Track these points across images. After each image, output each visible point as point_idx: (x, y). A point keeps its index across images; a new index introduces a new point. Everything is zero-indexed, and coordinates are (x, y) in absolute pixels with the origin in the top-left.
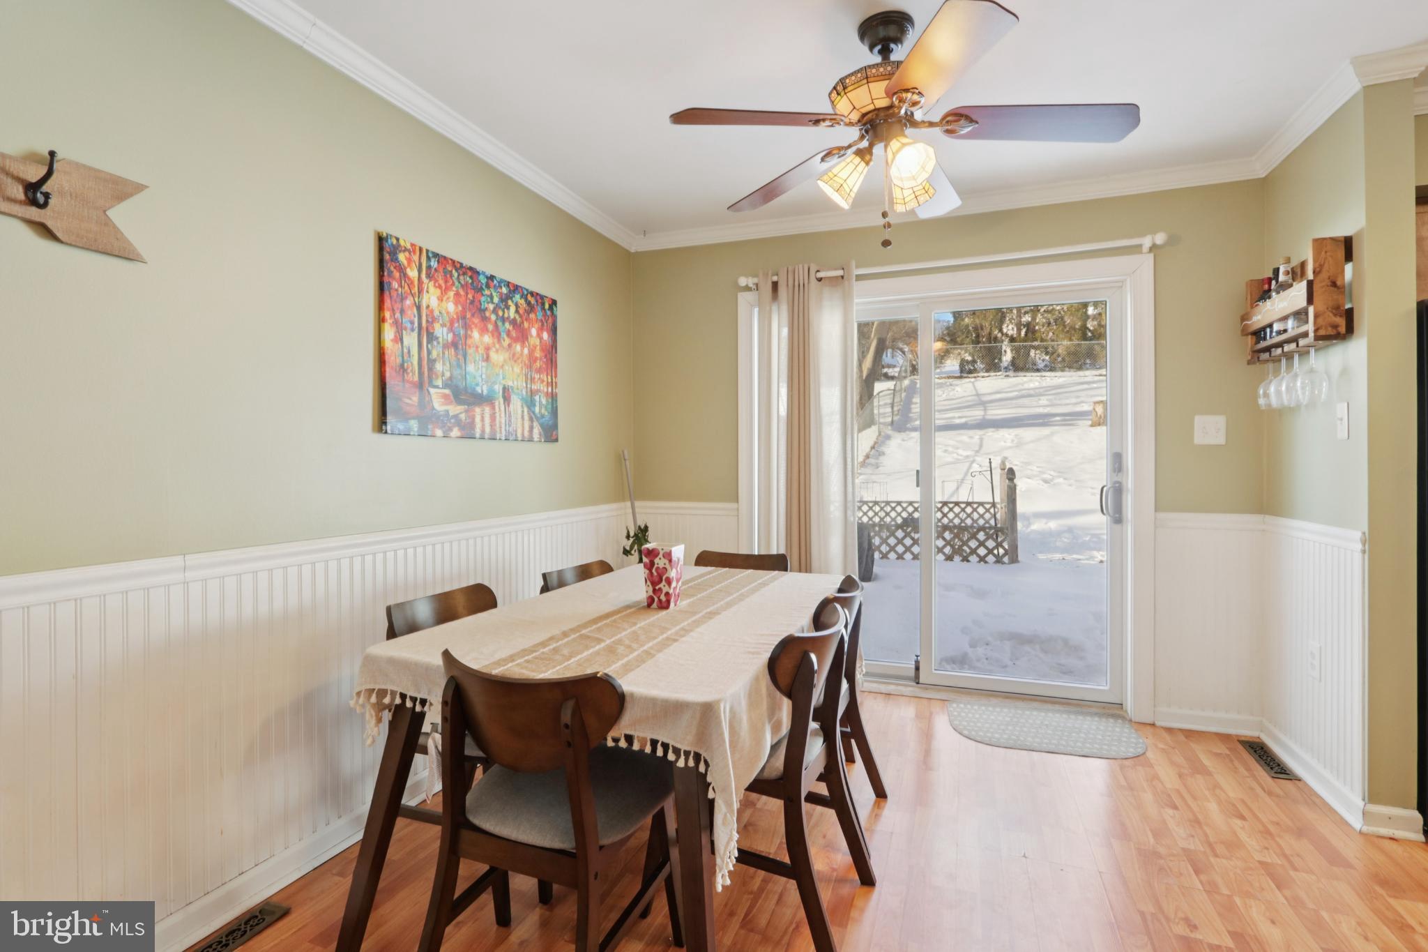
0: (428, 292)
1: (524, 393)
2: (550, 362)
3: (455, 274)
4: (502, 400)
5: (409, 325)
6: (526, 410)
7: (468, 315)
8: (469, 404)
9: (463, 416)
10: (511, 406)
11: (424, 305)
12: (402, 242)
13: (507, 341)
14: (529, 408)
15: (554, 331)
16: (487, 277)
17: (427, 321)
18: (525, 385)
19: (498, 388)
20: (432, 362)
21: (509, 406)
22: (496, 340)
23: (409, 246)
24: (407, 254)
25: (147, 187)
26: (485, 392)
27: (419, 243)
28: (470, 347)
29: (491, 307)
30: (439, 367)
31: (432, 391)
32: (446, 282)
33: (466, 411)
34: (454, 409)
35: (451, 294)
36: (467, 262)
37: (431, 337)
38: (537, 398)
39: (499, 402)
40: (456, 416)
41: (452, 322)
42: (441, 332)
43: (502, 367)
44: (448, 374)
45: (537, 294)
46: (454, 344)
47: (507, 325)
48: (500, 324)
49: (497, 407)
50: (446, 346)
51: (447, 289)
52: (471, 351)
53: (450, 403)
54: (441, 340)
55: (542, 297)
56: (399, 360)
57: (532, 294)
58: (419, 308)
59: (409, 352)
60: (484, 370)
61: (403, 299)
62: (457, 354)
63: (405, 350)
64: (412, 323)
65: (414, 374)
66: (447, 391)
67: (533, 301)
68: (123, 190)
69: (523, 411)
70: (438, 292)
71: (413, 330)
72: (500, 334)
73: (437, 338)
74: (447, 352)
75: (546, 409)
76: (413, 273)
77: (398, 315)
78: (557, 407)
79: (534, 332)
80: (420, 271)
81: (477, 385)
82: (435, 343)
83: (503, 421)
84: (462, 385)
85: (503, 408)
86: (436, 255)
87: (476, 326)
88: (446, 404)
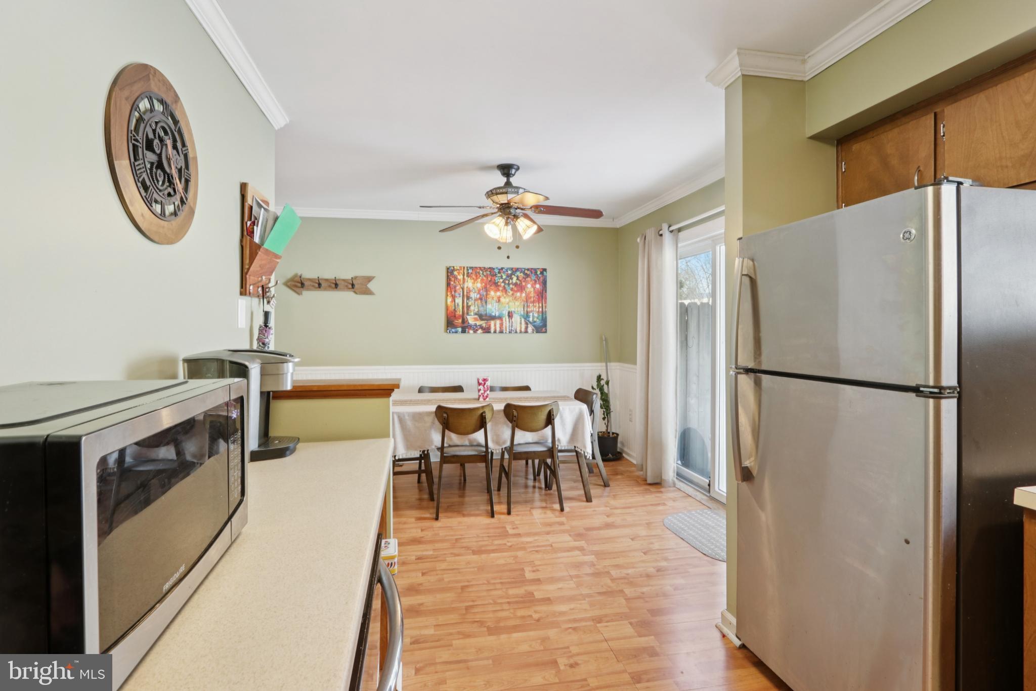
0: (467, 282)
1: (522, 313)
2: (541, 297)
3: (481, 272)
4: (507, 317)
5: (458, 295)
6: (523, 320)
7: (488, 286)
8: (487, 320)
9: (484, 325)
10: (513, 319)
11: (465, 286)
12: (455, 268)
13: (511, 292)
14: (525, 319)
15: (544, 283)
16: (499, 269)
17: (467, 292)
18: (522, 309)
19: (505, 313)
20: (468, 307)
21: (511, 319)
22: (504, 293)
23: (458, 268)
24: (458, 271)
25: (375, 277)
26: (497, 315)
27: (463, 265)
28: (489, 298)
29: (501, 280)
30: (472, 308)
31: (468, 317)
32: (476, 276)
33: (486, 323)
34: (479, 323)
35: (479, 280)
36: (487, 266)
37: (468, 298)
38: (531, 314)
39: (506, 319)
40: (480, 325)
41: (479, 290)
42: (474, 295)
43: (508, 303)
44: (476, 310)
45: (532, 269)
46: (481, 299)
47: (511, 286)
48: (506, 286)
49: (504, 321)
50: (476, 300)
51: (477, 279)
52: (489, 300)
53: (478, 320)
54: (473, 298)
55: (535, 270)
56: (454, 308)
57: (528, 270)
58: (463, 289)
59: (458, 304)
60: (497, 306)
61: (455, 287)
62: (481, 302)
63: (456, 304)
64: (460, 294)
65: (460, 312)
66: (476, 316)
67: (528, 272)
68: (370, 279)
69: (521, 321)
70: (473, 281)
71: (460, 297)
72: (507, 291)
73: (471, 298)
74: (476, 302)
75: (537, 318)
76: (460, 277)
77: (453, 293)
78: (546, 317)
79: (529, 286)
80: (464, 275)
81: (493, 312)
82: (470, 300)
83: (508, 325)
84: (483, 313)
85: (507, 320)
86: (471, 268)
87: (492, 290)
88: (475, 321)
